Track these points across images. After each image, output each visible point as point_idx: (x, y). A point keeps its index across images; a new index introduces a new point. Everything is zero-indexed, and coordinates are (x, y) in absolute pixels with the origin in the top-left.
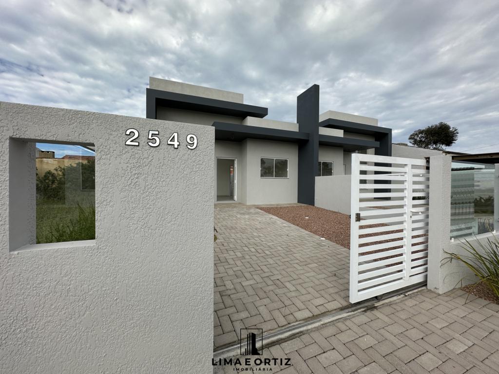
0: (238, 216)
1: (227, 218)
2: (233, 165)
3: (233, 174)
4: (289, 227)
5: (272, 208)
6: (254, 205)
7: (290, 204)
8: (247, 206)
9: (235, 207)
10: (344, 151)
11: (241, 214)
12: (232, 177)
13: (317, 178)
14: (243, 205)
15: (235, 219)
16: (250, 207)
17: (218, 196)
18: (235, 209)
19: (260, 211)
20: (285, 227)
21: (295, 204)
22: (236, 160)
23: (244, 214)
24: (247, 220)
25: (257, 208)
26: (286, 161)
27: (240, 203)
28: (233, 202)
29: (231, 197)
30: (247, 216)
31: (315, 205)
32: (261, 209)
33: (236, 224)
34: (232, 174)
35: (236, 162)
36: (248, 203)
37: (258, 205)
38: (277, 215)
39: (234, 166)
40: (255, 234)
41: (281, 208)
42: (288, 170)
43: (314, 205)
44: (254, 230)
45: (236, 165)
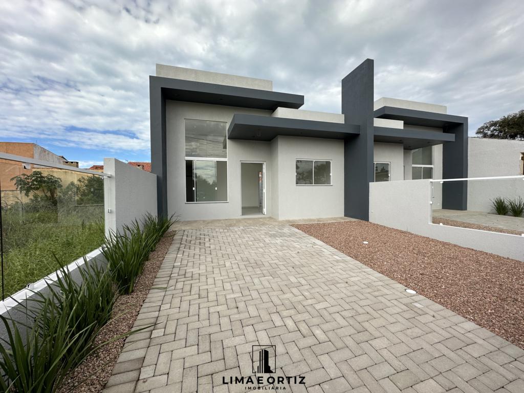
0: (267, 240)
1: (251, 243)
2: (261, 170)
3: (262, 181)
4: (344, 261)
5: (312, 225)
6: (289, 221)
7: (335, 219)
8: (279, 222)
9: (264, 224)
10: (405, 149)
11: (271, 236)
12: (260, 184)
13: (371, 184)
14: (275, 220)
15: (262, 245)
16: (283, 224)
17: (243, 208)
18: (263, 228)
19: (297, 230)
20: (337, 261)
21: (341, 218)
22: (265, 163)
23: (274, 236)
24: (279, 248)
25: (293, 225)
26: (328, 164)
27: (270, 218)
28: (260, 216)
29: (259, 209)
30: (279, 241)
31: (370, 221)
32: (298, 227)
33: (263, 255)
34: (260, 182)
35: (264, 167)
36: (281, 219)
37: (294, 221)
38: (320, 237)
39: (262, 172)
40: (293, 279)
41: (324, 225)
42: (331, 174)
43: (368, 220)
44: (291, 269)
45: (264, 171)
